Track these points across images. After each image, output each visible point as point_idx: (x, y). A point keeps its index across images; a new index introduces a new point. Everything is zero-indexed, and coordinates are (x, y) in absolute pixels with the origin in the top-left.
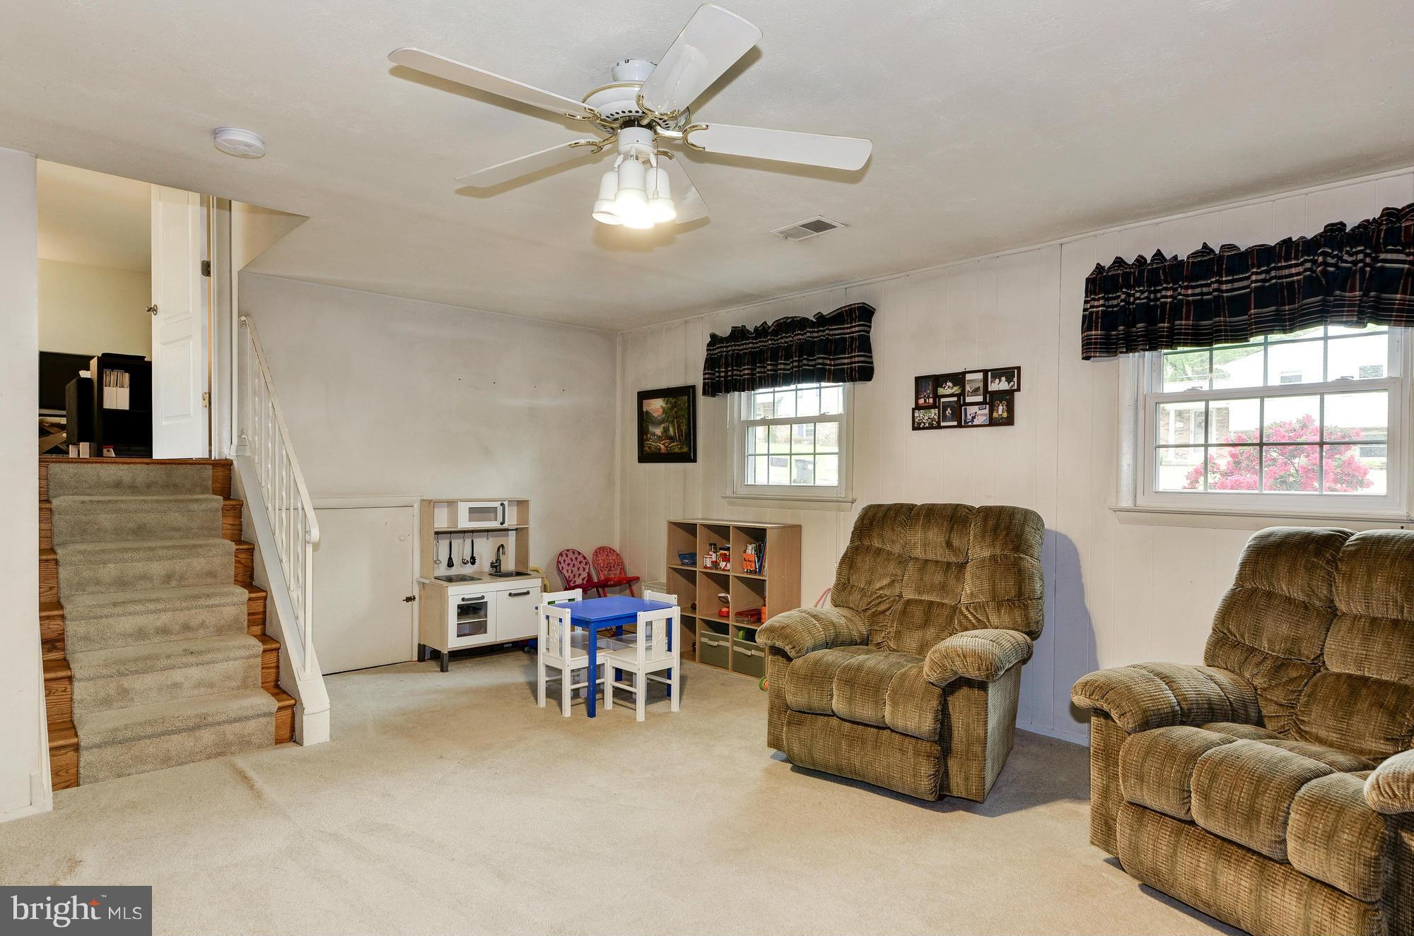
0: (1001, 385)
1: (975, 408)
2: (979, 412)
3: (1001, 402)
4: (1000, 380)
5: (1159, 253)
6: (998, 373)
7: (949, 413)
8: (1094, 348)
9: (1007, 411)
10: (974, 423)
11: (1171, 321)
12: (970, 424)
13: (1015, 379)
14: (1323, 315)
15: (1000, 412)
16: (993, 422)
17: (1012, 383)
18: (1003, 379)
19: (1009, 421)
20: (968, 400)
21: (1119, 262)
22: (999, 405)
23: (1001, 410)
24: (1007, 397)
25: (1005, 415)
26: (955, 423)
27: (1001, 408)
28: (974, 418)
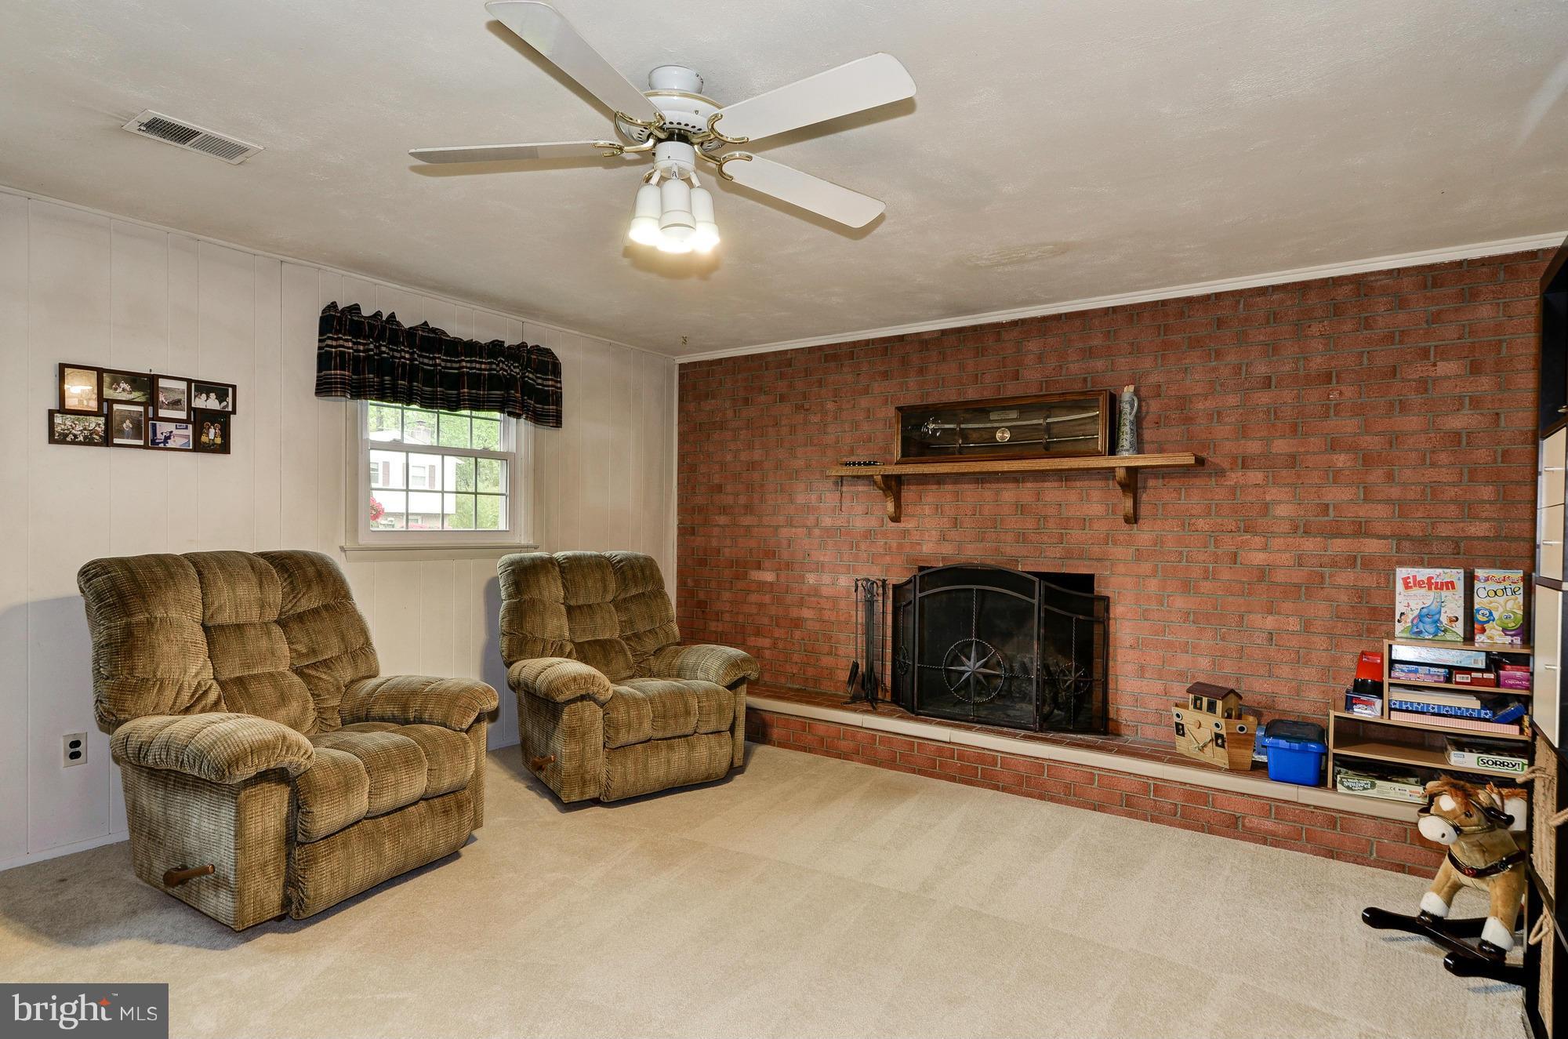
0: (212, 403)
1: (171, 427)
2: (176, 432)
3: (213, 424)
4: (208, 397)
5: (392, 316)
6: (204, 387)
7: (127, 427)
8: (335, 388)
9: (221, 436)
10: (168, 446)
11: (410, 382)
12: (162, 445)
13: (230, 399)
14: (477, 405)
15: (212, 436)
16: (199, 447)
17: (225, 403)
18: (213, 396)
19: (224, 448)
20: (162, 413)
21: (356, 308)
22: (210, 428)
23: (212, 434)
24: (222, 419)
25: (218, 441)
26: (141, 443)
27: (212, 431)
28: (167, 438)
